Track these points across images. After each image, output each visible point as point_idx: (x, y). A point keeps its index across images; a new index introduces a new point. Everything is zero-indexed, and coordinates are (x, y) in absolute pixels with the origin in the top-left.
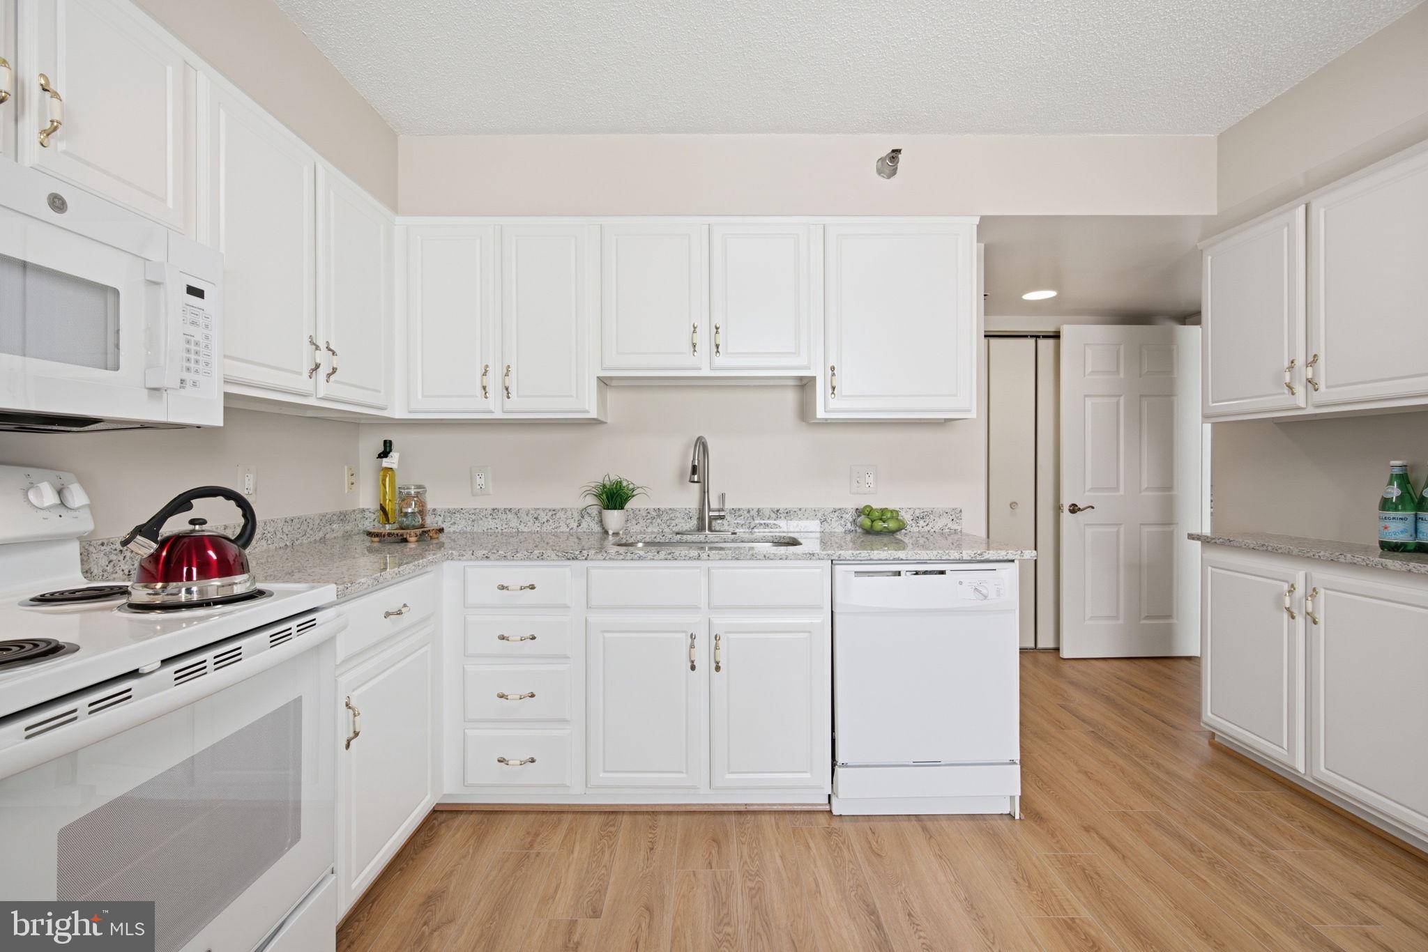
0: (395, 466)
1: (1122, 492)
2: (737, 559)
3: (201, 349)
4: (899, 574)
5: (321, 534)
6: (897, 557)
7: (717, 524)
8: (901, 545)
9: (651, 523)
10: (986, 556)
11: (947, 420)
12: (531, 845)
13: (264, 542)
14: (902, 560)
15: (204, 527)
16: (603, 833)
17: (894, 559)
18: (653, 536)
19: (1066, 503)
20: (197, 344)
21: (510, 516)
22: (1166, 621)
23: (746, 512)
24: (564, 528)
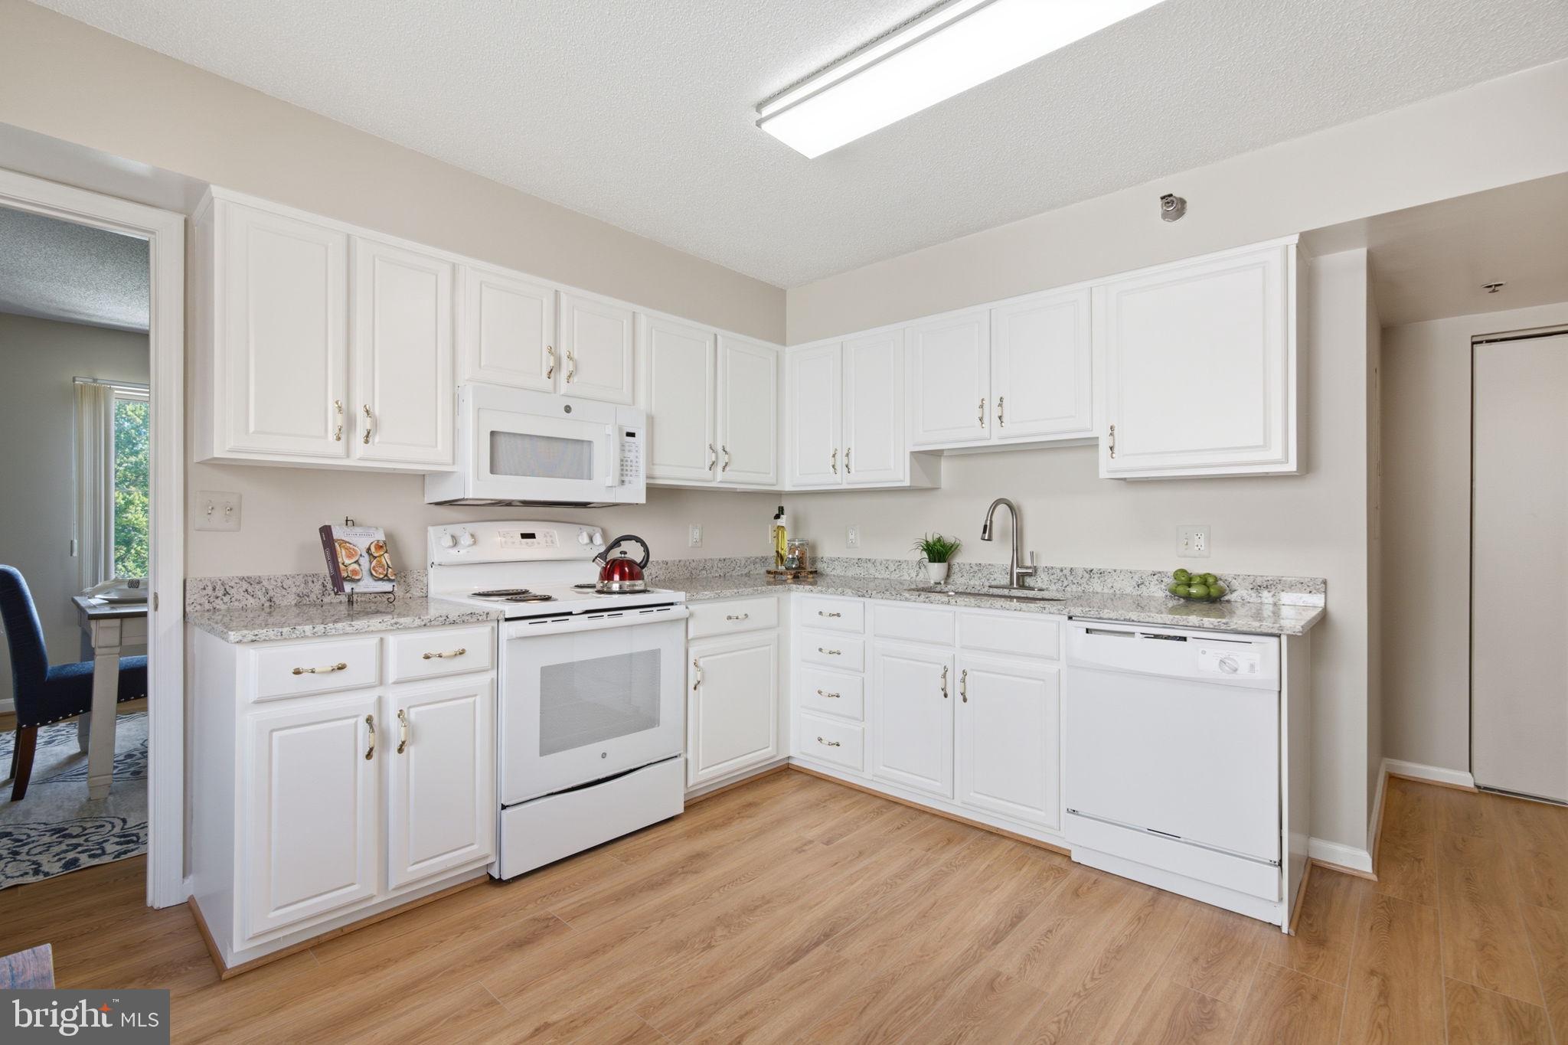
0: (784, 525)
2: (979, 607)
3: (634, 464)
4: (1130, 634)
5: (747, 571)
6: (1128, 617)
9: (974, 576)
12: (826, 801)
13: (704, 572)
14: (1133, 621)
15: (626, 556)
16: (876, 810)
17: (1125, 620)
18: (965, 587)
20: (631, 461)
21: (870, 565)
23: (1058, 571)
24: (906, 577)
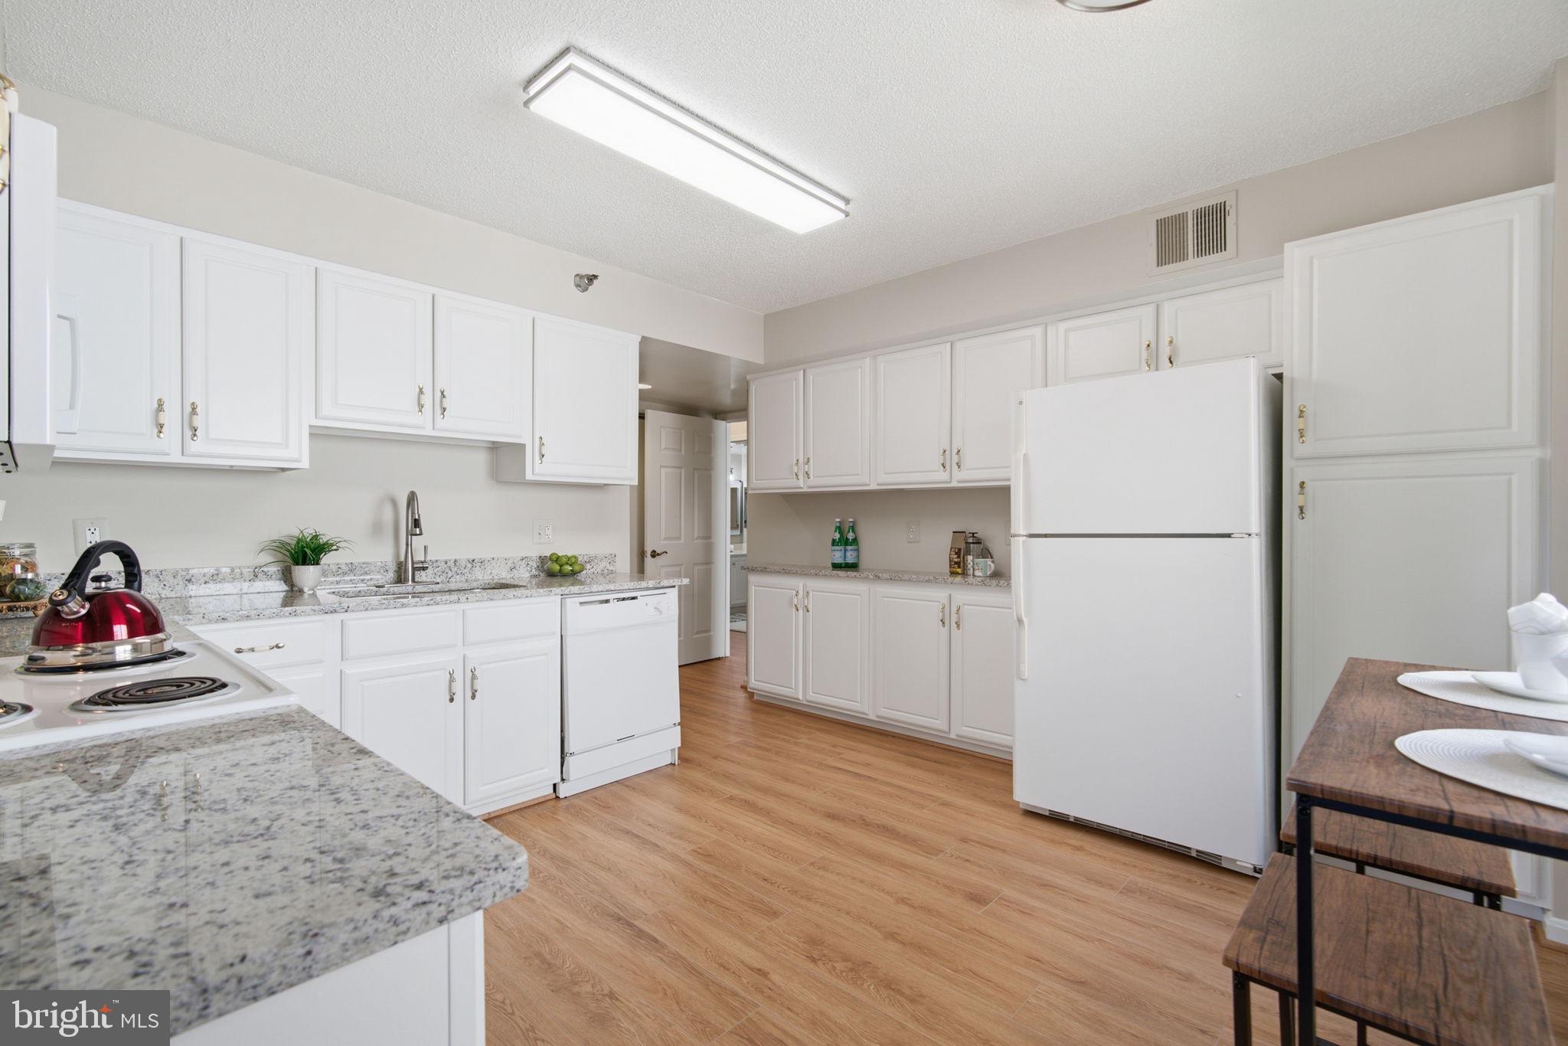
1: (682, 541)
2: (491, 600)
4: (607, 601)
6: (593, 590)
7: (421, 576)
8: (581, 583)
10: (662, 584)
11: (605, 485)
14: (598, 592)
17: (607, 591)
19: (648, 550)
22: (707, 634)
23: (444, 563)
